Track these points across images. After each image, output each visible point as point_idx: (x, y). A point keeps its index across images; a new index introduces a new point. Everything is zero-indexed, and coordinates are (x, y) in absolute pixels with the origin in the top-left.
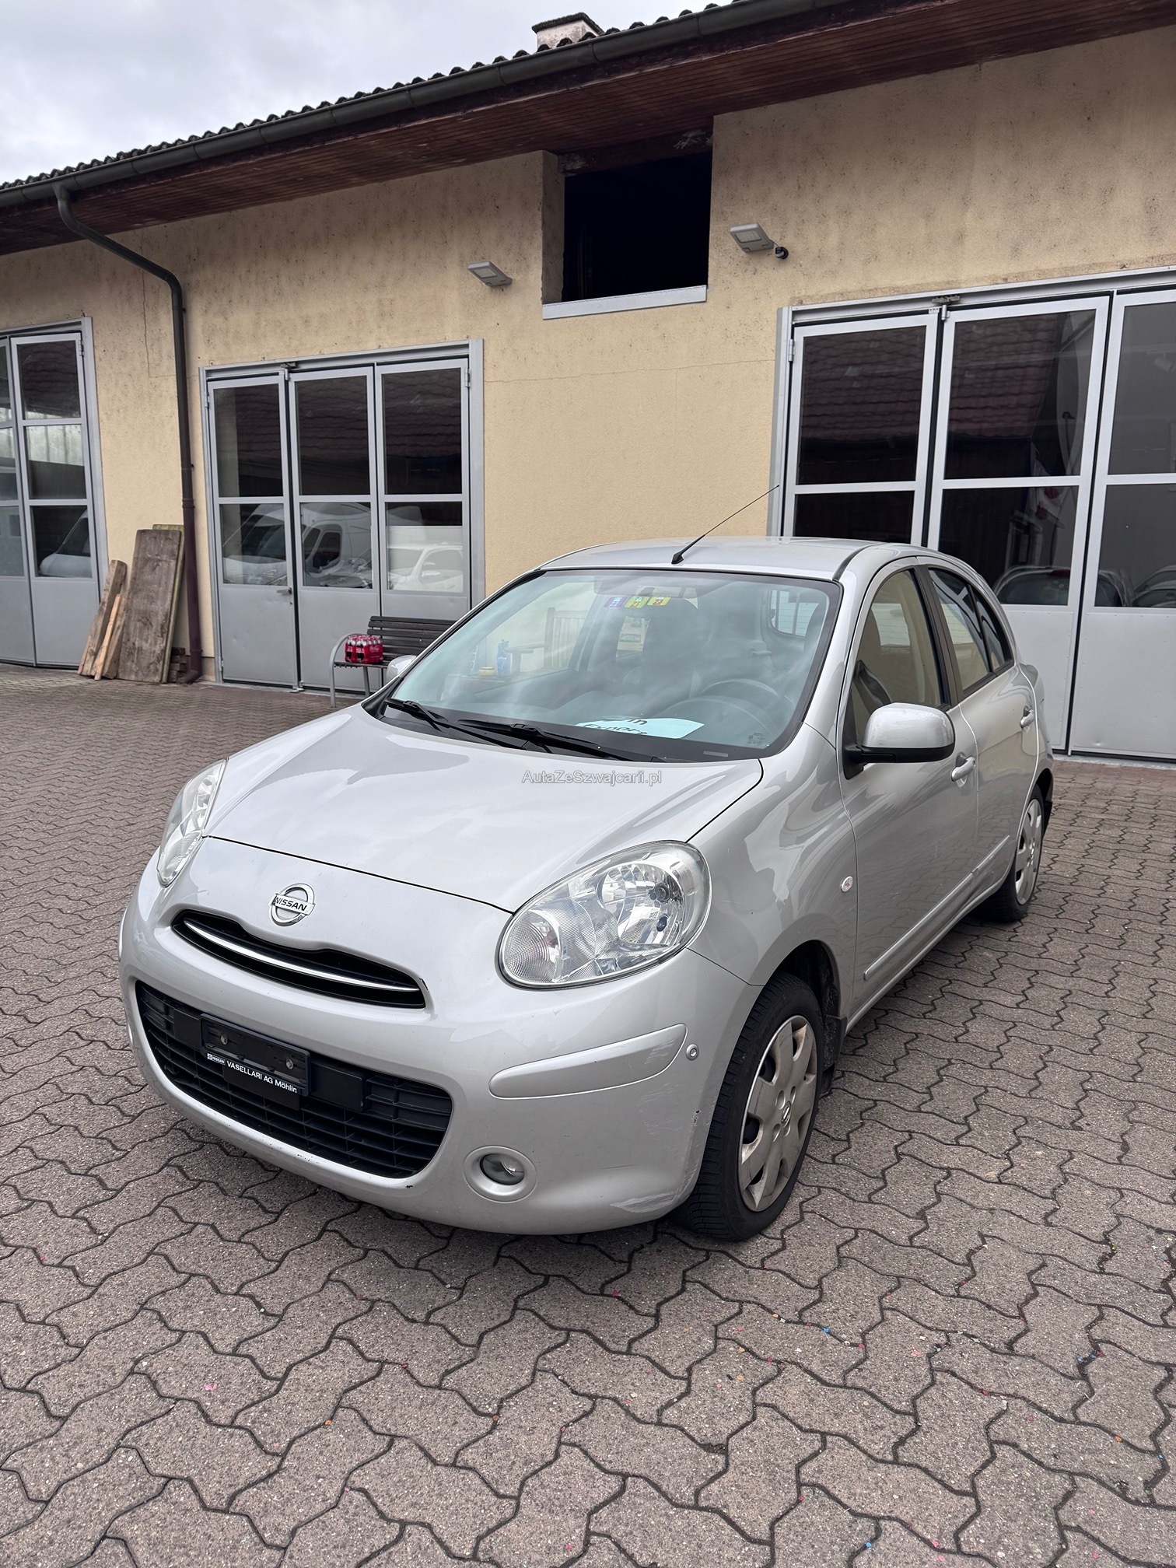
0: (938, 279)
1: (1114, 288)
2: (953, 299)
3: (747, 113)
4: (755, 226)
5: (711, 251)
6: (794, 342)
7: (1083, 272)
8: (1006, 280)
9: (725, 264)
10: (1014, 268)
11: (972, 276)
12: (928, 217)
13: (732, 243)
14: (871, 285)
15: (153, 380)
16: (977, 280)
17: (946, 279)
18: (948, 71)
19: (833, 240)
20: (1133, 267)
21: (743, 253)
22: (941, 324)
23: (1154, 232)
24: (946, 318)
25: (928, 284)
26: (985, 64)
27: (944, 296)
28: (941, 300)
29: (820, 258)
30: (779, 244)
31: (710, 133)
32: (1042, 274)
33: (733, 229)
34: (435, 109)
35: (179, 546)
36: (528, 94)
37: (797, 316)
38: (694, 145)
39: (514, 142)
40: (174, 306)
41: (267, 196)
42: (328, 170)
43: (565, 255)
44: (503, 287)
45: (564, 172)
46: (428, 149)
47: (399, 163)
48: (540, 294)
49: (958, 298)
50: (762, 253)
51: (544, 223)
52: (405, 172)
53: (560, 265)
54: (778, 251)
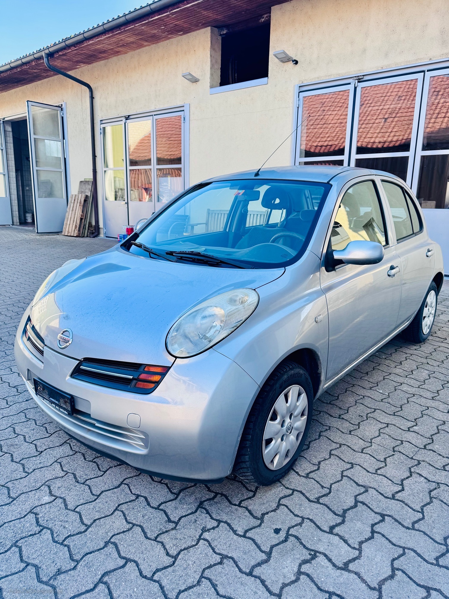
0: (355, 69)
1: (426, 68)
3: (284, 5)
4: (282, 51)
5: (269, 63)
6: (299, 99)
7: (414, 63)
8: (382, 68)
9: (275, 68)
10: (385, 62)
11: (369, 67)
12: (352, 43)
13: (277, 60)
14: (329, 73)
15: (84, 125)
17: (358, 69)
19: (315, 55)
20: (434, 59)
21: (281, 63)
22: (355, 89)
24: (358, 85)
25: (351, 71)
28: (356, 78)
29: (310, 63)
30: (294, 58)
31: (270, 14)
32: (396, 64)
34: (160, 12)
35: (92, 186)
36: (191, 3)
37: (301, 88)
38: (267, 20)
39: (197, 24)
40: (90, 97)
41: (117, 53)
42: (133, 40)
43: (221, 69)
44: (196, 83)
45: (221, 35)
46: (166, 29)
47: (158, 35)
48: (209, 85)
49: (362, 77)
50: (288, 62)
51: (211, 56)
52: (163, 39)
53: (219, 73)
54: (293, 61)
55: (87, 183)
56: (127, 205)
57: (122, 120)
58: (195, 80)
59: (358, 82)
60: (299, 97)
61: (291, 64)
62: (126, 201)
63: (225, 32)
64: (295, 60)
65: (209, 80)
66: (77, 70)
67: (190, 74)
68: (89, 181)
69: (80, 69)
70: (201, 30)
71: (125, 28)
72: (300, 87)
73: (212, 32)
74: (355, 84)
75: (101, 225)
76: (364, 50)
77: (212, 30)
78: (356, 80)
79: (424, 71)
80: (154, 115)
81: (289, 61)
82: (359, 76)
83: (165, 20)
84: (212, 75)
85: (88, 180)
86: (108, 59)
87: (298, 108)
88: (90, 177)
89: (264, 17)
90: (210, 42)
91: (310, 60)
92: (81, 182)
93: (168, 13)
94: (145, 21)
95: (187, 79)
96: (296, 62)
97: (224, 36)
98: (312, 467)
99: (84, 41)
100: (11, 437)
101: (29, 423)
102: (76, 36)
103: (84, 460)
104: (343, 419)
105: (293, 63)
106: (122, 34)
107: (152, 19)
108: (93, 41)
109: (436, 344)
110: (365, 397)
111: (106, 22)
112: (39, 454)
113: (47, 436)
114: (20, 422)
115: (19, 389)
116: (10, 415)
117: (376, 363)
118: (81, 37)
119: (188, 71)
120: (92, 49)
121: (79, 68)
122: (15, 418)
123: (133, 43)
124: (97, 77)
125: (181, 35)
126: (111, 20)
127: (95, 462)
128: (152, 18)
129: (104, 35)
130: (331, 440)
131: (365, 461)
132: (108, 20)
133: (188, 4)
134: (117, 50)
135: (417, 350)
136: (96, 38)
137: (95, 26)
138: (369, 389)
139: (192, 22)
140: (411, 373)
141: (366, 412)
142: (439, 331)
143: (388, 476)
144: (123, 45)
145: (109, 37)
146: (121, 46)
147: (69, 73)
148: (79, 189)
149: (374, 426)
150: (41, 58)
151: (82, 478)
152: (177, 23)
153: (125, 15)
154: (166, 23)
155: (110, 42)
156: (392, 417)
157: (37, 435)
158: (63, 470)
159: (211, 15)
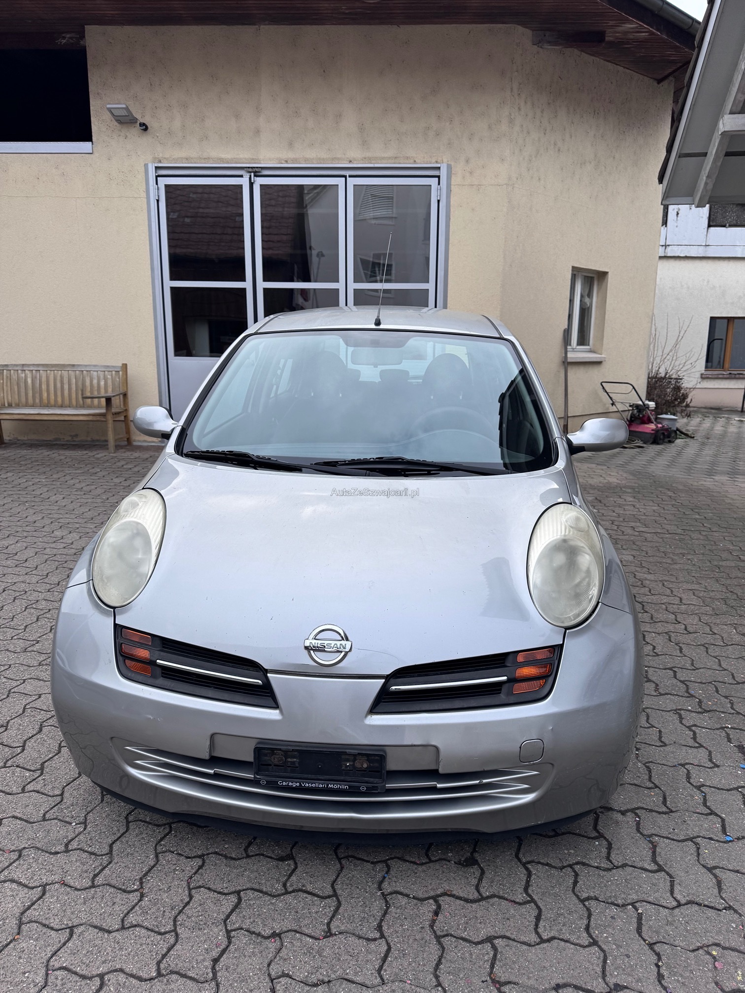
0: (246, 156)
1: (347, 173)
2: (257, 170)
3: (109, 28)
4: (124, 106)
5: (92, 119)
6: (158, 187)
7: (330, 162)
8: (286, 162)
9: (104, 129)
10: (290, 155)
11: (267, 157)
12: (237, 116)
13: (107, 116)
14: (205, 155)
16: (270, 159)
17: (251, 157)
18: (240, 26)
19: (177, 123)
20: (355, 162)
21: (116, 123)
22: (251, 185)
23: (365, 144)
24: (254, 181)
25: (241, 159)
26: (262, 26)
27: (251, 168)
28: (250, 170)
29: (170, 133)
30: (142, 121)
31: (83, 37)
32: (306, 160)
33: (108, 106)
37: (158, 170)
38: (74, 43)
49: (260, 170)
50: (130, 126)
54: (139, 125)
59: (255, 176)
60: (157, 184)
61: (136, 130)
64: (143, 124)
74: (250, 178)
76: (257, 132)
78: (251, 172)
79: (345, 177)
81: (131, 123)
91: (169, 129)
96: (145, 127)
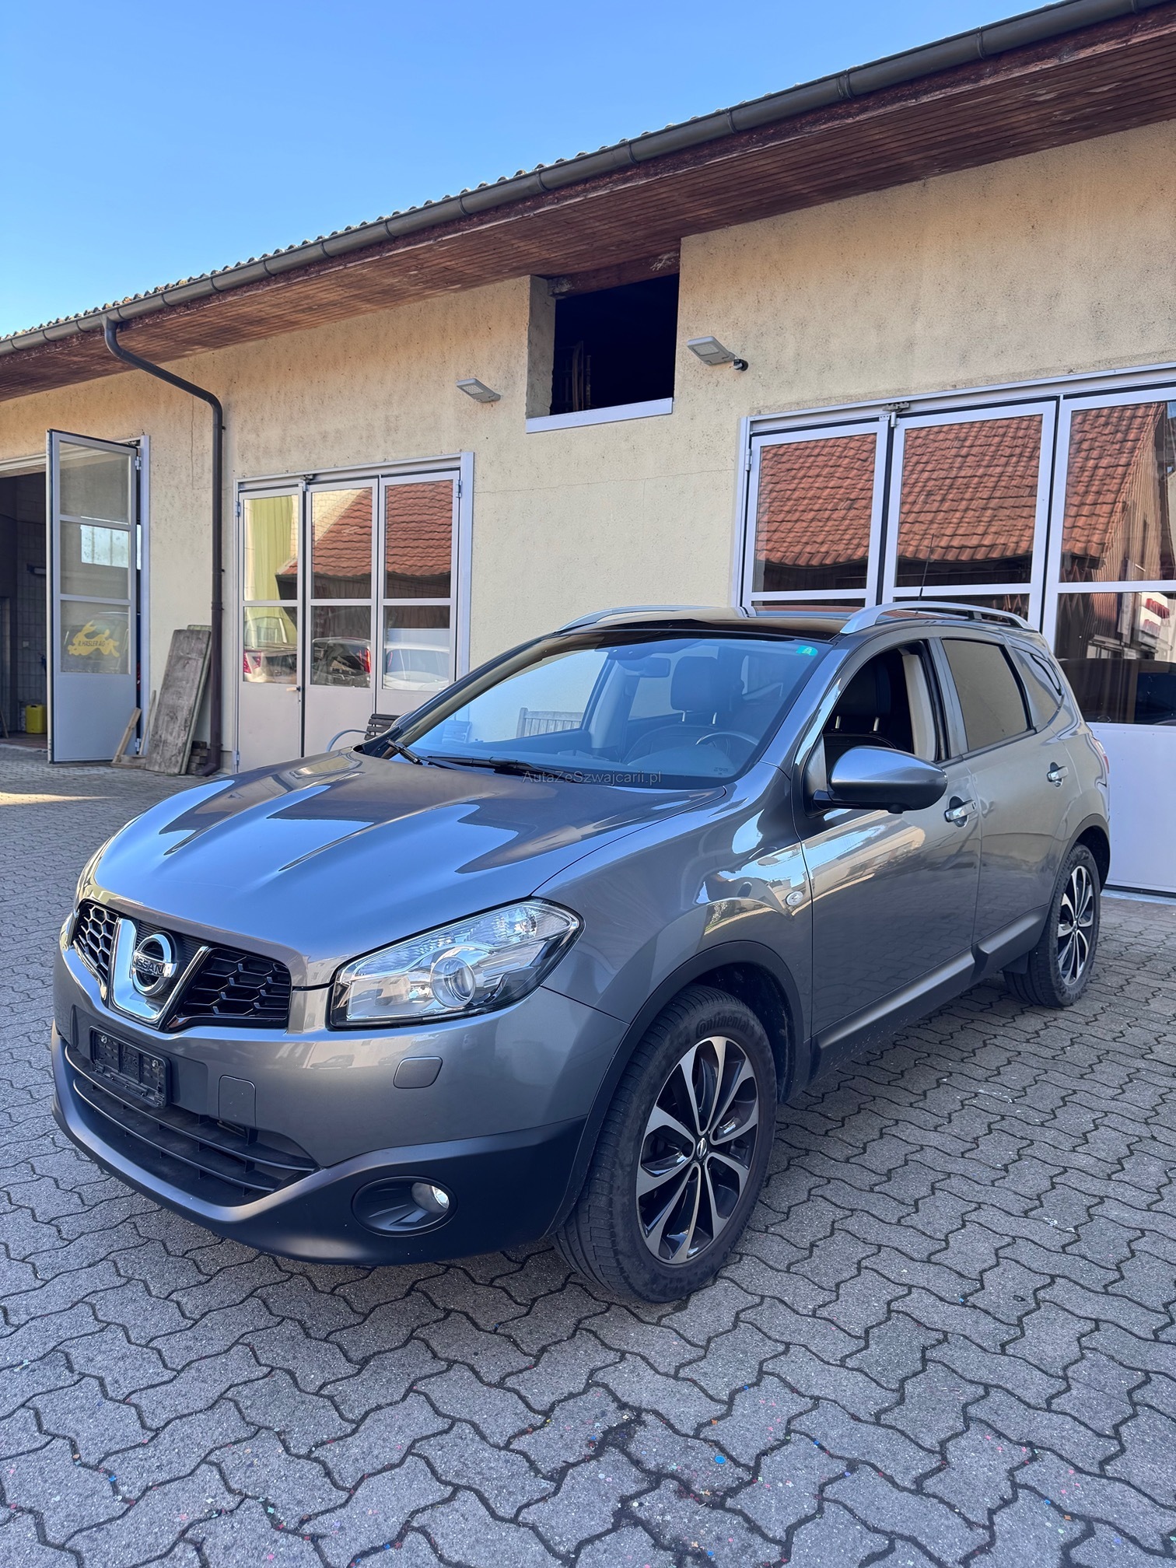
0: (889, 387)
1: (1062, 392)
2: (902, 406)
3: (711, 234)
4: (709, 338)
5: (677, 365)
6: (751, 452)
7: (1031, 378)
8: (954, 386)
9: (690, 378)
10: (962, 375)
11: (924, 383)
12: (880, 327)
13: (693, 357)
14: (826, 394)
15: (195, 491)
16: (927, 386)
17: (896, 387)
18: (898, 187)
19: (790, 351)
20: (1080, 371)
21: (705, 366)
22: (891, 431)
23: (1100, 336)
24: (896, 425)
25: (880, 392)
26: (931, 179)
27: (894, 404)
28: (892, 408)
29: (778, 368)
30: (739, 357)
31: (679, 254)
32: (989, 379)
33: (694, 343)
34: (411, 239)
35: (208, 645)
36: (489, 222)
37: (754, 425)
38: (669, 266)
39: (498, 268)
40: (214, 425)
41: (293, 324)
42: (336, 298)
43: (553, 373)
44: (493, 403)
45: (554, 295)
46: (420, 276)
47: (399, 290)
48: (524, 409)
49: (907, 405)
50: (724, 365)
51: (530, 342)
52: (410, 299)
53: (548, 382)
54: (736, 363)
55: (195, 636)
56: (300, 693)
57: (297, 485)
58: (489, 398)
59: (898, 416)
60: (750, 447)
61: (730, 369)
62: (299, 684)
63: (565, 288)
64: (741, 361)
65: (524, 399)
66: (185, 359)
67: (478, 383)
68: (199, 632)
69: (192, 359)
70: (506, 282)
71: (320, 271)
72: (752, 423)
73: (534, 287)
74: (890, 421)
75: (228, 743)
76: (910, 345)
77: (532, 280)
78: (892, 411)
79: (1056, 398)
80: (382, 476)
81: (725, 362)
82: (898, 403)
83: (421, 257)
84: (531, 386)
85: (198, 629)
86: (265, 337)
87: (749, 472)
88: (206, 620)
89: (661, 260)
90: (528, 311)
91: (777, 362)
92: (178, 632)
93: (431, 242)
94: (373, 256)
95: (468, 393)
96: (744, 366)
97: (563, 297)
98: (927, 1461)
99: (211, 295)
100: (61, 1384)
101: (108, 1335)
102: (192, 283)
103: (284, 1456)
104: (974, 1307)
105: (736, 367)
106: (311, 283)
107: (391, 253)
108: (235, 298)
109: (1161, 1083)
110: (1019, 1241)
111: (271, 254)
112: (153, 1438)
113: (166, 1378)
114: (82, 1333)
115: (64, 1228)
116: (48, 1312)
117: (1022, 1138)
118: (206, 288)
119: (472, 376)
120: (229, 314)
121: (191, 355)
122: (65, 1320)
123: (333, 304)
124: (235, 379)
125: (456, 291)
126: (284, 251)
127: (316, 1460)
128: (391, 250)
129: (264, 283)
130: (956, 1372)
131: (1063, 1437)
132: (277, 251)
133: (482, 224)
134: (292, 318)
135: (1117, 1100)
136: (244, 289)
137: (244, 262)
138: (1022, 1215)
139: (487, 262)
140: (1119, 1167)
141: (1031, 1286)
142: (1160, 1046)
143: (1136, 1481)
144: (310, 309)
145: (278, 289)
146: (303, 311)
147: (163, 366)
148: (172, 650)
149: (1062, 1327)
150: (97, 330)
151: (289, 1513)
152: (449, 263)
153: (323, 242)
154: (422, 264)
155: (279, 301)
156: (1103, 1299)
157: (137, 1374)
158: (230, 1490)
159: (534, 250)
